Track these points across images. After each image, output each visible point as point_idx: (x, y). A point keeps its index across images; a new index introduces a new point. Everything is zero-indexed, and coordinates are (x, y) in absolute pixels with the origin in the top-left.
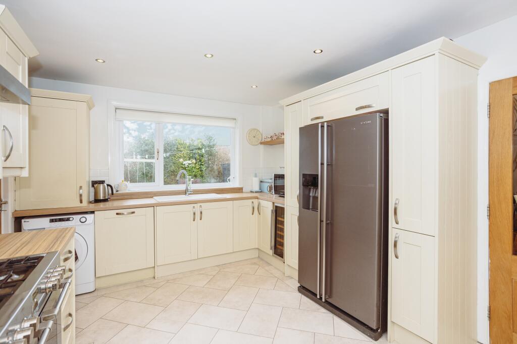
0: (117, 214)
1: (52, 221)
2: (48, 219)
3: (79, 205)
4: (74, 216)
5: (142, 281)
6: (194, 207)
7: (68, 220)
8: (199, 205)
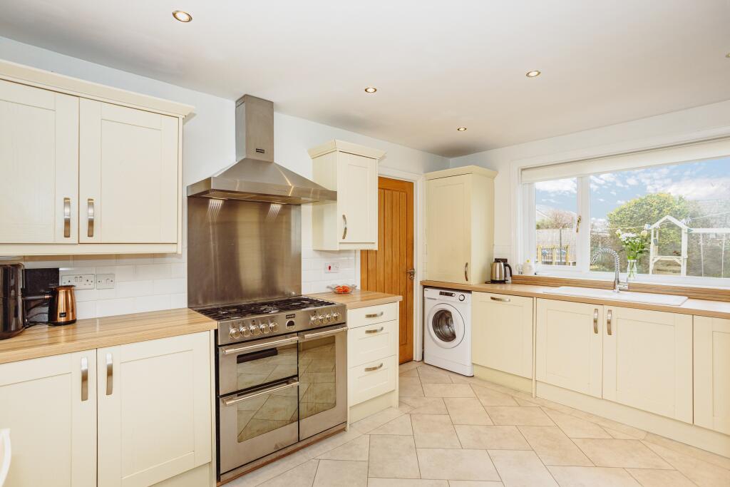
0: (493, 298)
1: (441, 294)
2: (439, 291)
3: (464, 281)
4: (456, 293)
5: (518, 391)
6: (596, 310)
7: (451, 295)
8: (607, 308)
